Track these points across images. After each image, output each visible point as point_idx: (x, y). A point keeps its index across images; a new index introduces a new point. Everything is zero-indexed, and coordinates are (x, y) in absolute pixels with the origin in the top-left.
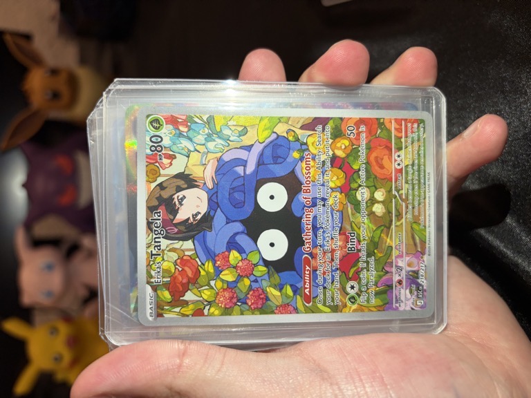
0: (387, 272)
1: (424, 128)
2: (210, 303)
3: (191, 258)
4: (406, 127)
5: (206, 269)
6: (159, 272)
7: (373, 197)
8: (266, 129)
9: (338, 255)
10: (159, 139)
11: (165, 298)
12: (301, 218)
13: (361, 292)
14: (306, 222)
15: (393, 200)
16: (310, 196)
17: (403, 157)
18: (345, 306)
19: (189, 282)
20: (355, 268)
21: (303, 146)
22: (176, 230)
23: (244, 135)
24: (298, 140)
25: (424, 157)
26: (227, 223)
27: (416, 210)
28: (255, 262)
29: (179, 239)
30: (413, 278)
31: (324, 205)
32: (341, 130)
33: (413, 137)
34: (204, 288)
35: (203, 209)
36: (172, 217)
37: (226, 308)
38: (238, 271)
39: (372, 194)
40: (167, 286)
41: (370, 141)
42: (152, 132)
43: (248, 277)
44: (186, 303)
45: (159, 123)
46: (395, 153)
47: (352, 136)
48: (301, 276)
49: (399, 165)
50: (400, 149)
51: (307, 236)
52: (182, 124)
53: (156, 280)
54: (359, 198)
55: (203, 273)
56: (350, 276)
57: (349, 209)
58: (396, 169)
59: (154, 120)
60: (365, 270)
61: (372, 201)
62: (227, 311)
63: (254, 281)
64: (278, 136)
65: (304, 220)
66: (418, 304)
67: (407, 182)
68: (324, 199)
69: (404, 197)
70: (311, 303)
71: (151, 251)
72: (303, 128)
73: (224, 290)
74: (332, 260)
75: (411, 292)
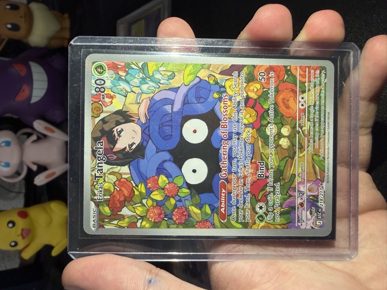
0: (290, 196)
1: (325, 74)
2: (142, 218)
3: (127, 180)
5: (140, 190)
6: (101, 191)
7: (280, 132)
8: (191, 74)
9: (249, 180)
10: (103, 82)
11: (105, 212)
12: (219, 149)
13: (268, 212)
14: (223, 153)
15: (297, 135)
16: (227, 130)
17: (306, 98)
18: (255, 223)
19: (125, 200)
22: (115, 157)
23: (172, 79)
24: (217, 83)
26: (157, 152)
27: (317, 144)
28: (180, 185)
29: (118, 165)
30: (313, 202)
31: (238, 139)
32: (253, 76)
33: (315, 82)
34: (137, 205)
36: (112, 147)
37: (155, 222)
39: (279, 130)
40: (107, 202)
41: (278, 85)
42: (97, 76)
43: (174, 198)
44: (123, 217)
45: (103, 69)
47: (263, 81)
48: (218, 198)
50: (304, 92)
51: (224, 164)
52: (121, 69)
53: (99, 197)
54: (268, 132)
55: (136, 193)
57: (260, 142)
58: (299, 109)
59: (98, 66)
61: (279, 135)
62: (156, 225)
63: (178, 201)
64: (201, 80)
65: (221, 151)
66: (318, 224)
67: (309, 120)
71: (95, 174)
73: (154, 207)
74: (245, 185)
75: (311, 213)
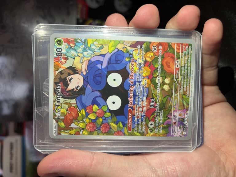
4: (182, 47)
20: (153, 115)
21: (130, 55)
25: (191, 62)
35: (81, 84)
38: (97, 115)
46: (176, 60)
49: (178, 66)
56: (151, 119)
60: (158, 117)
68: (140, 82)
69: (179, 82)
70: (131, 131)
72: (130, 46)
